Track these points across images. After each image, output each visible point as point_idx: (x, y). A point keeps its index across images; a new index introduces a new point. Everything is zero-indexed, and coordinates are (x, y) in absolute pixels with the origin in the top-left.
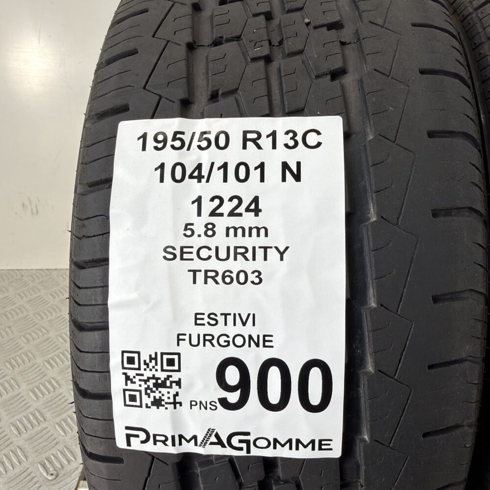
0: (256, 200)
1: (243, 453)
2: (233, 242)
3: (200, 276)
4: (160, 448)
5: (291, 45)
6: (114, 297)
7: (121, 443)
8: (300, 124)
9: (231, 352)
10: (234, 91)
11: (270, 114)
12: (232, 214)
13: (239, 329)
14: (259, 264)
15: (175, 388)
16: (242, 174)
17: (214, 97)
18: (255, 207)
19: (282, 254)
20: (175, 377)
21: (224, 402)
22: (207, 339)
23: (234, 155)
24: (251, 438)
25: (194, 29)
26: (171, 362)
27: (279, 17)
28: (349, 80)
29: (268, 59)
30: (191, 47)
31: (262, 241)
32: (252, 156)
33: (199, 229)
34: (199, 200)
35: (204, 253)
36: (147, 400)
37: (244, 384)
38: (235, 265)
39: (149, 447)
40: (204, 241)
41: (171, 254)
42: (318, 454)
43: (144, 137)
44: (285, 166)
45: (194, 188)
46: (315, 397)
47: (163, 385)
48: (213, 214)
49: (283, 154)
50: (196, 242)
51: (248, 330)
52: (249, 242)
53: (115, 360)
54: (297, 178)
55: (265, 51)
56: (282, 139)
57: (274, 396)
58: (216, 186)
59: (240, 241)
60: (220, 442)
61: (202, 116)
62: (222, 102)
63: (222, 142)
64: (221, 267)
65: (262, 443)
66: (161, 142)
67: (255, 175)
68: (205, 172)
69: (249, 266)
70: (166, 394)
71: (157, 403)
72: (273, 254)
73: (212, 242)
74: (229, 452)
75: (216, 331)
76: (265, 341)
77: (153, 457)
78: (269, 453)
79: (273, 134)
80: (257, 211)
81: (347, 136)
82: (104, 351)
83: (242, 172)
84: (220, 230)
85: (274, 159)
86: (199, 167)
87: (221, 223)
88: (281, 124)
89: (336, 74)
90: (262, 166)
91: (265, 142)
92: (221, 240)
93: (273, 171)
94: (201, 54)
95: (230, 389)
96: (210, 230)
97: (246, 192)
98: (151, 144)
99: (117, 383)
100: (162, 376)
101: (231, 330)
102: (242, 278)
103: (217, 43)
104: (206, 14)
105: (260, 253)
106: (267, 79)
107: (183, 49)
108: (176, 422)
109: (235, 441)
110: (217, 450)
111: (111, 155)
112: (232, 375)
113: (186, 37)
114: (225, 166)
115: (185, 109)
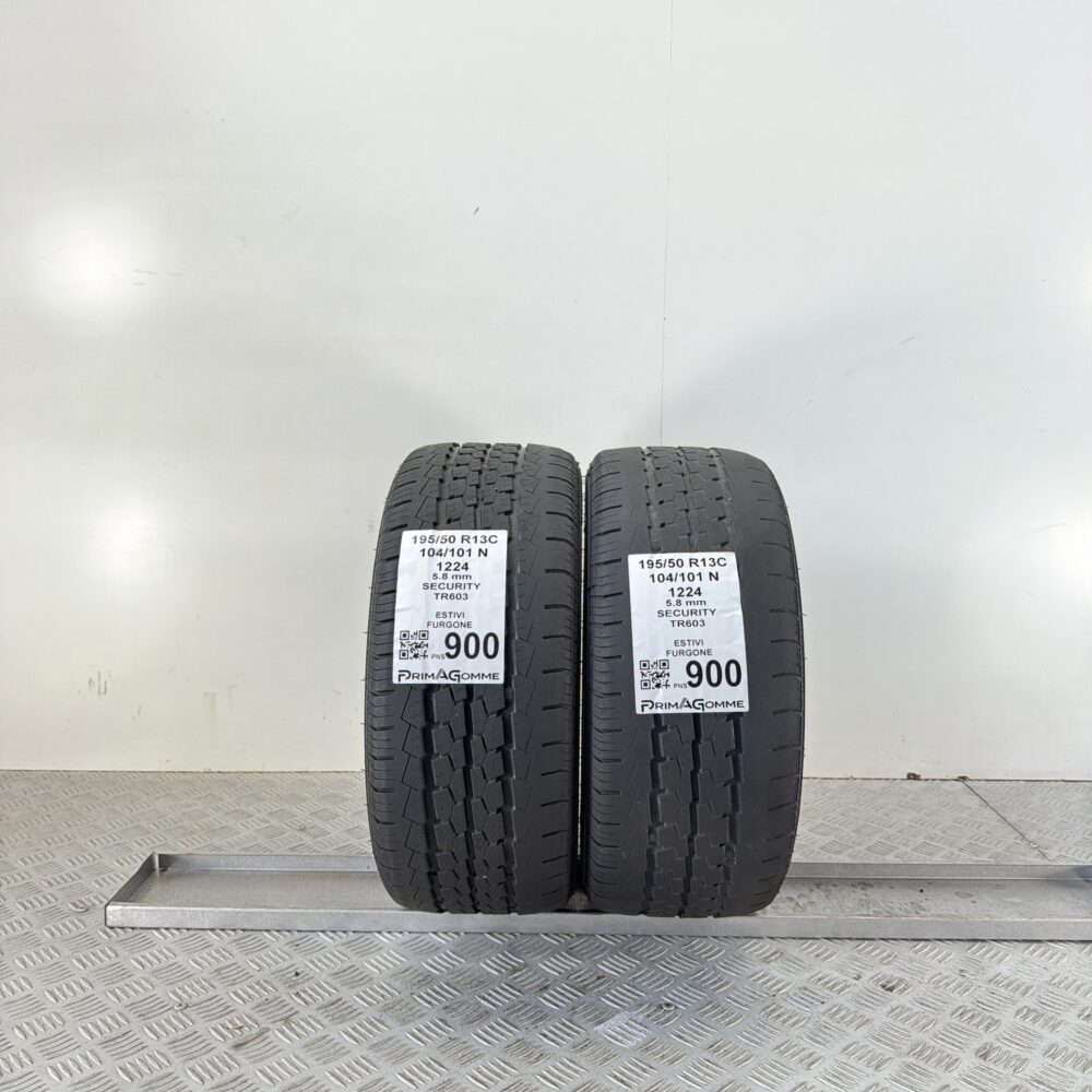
0: (466, 564)
1: (456, 682)
2: (455, 581)
3: (440, 596)
4: (416, 681)
5: (486, 500)
6: (398, 606)
7: (395, 681)
8: (488, 533)
9: (453, 630)
10: (458, 519)
11: (476, 528)
12: (455, 569)
13: (457, 619)
14: (467, 591)
15: (425, 648)
16: (461, 553)
17: (449, 521)
18: (466, 567)
19: (477, 587)
20: (426, 642)
21: (448, 655)
22: (442, 624)
23: (457, 545)
24: (460, 674)
25: (440, 491)
26: (424, 635)
27: (483, 487)
28: (513, 516)
29: (476, 506)
30: (438, 499)
31: (469, 581)
32: (466, 546)
33: (440, 574)
34: (440, 564)
35: (442, 586)
36: (411, 655)
37: (458, 646)
38: (456, 591)
39: (410, 681)
40: (442, 581)
41: (426, 586)
42: (492, 682)
43: (415, 538)
44: (480, 550)
45: (438, 559)
46: (491, 651)
47: (420, 647)
48: (447, 569)
49: (480, 545)
50: (438, 581)
51: (461, 620)
52: (462, 581)
53: (397, 635)
54: (486, 555)
55: (475, 502)
56: (479, 539)
57: (472, 651)
58: (448, 558)
59: (459, 581)
60: (445, 677)
61: (443, 529)
62: (452, 523)
63: (452, 540)
64: (449, 592)
65: (466, 676)
66: (423, 540)
67: (466, 554)
68: (443, 552)
69: (462, 592)
70: (420, 651)
71: (416, 656)
72: (473, 587)
73: (446, 582)
74: (449, 681)
75: (445, 620)
76: (468, 625)
77: (411, 687)
78: (469, 682)
79: (476, 537)
80: (467, 569)
81: (510, 539)
82: (392, 633)
83: (461, 552)
84: (450, 576)
85: (475, 548)
86: (441, 550)
87: (450, 574)
88: (480, 533)
89: (508, 513)
90: (470, 550)
91: (472, 541)
92: (450, 581)
93: (475, 552)
94: (443, 503)
95: (450, 647)
96: (445, 576)
97: (462, 561)
98: (418, 540)
99: (397, 647)
100: (419, 642)
101: (453, 620)
102: (459, 597)
103: (451, 498)
104: (446, 484)
105: (467, 586)
106: (475, 515)
107: (435, 500)
108: (424, 666)
109: (453, 675)
110: (444, 681)
111: (399, 546)
112: (453, 641)
113: (436, 495)
114: (453, 550)
115: (435, 526)
